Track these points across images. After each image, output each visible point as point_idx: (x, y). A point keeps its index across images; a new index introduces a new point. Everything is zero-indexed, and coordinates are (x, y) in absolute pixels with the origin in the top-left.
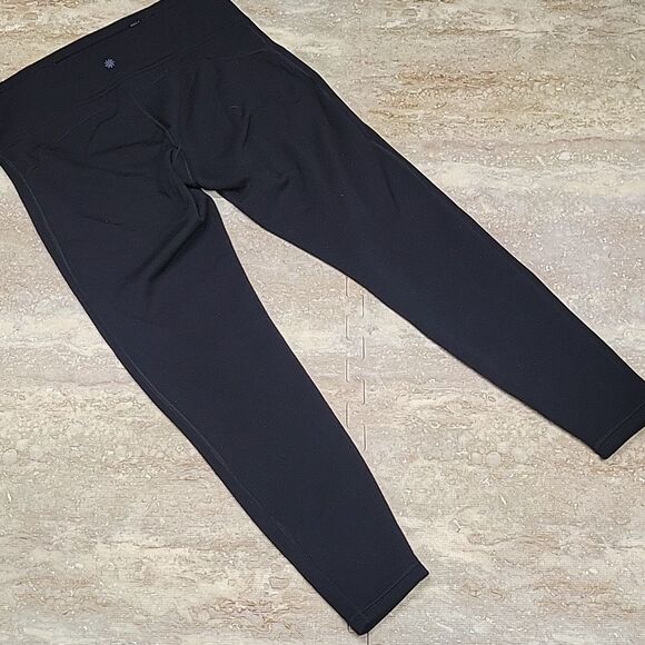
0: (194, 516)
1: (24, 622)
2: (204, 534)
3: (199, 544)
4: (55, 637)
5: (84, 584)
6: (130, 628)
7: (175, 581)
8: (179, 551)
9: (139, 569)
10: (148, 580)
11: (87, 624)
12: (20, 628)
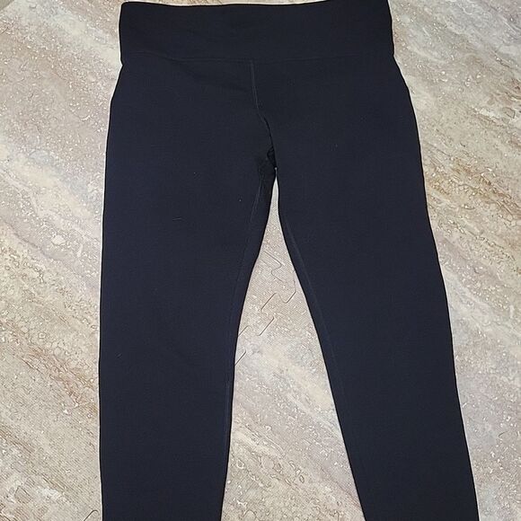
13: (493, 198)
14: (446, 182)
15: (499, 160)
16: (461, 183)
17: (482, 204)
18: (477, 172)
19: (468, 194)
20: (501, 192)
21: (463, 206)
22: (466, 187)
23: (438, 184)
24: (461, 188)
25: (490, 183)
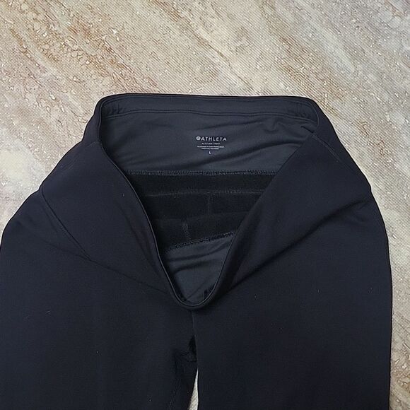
0: (172, 52)
1: (350, 77)
2: (177, 33)
3: (186, 28)
4: (336, 47)
5: (289, 69)
6: (280, 9)
7: (224, 16)
8: (204, 35)
9: (242, 47)
10: (242, 33)
11: (307, 37)
12: (356, 74)
13: (109, 69)
14: (58, 45)
15: (127, 20)
16: (76, 47)
17: (94, 77)
18: (98, 33)
19: (82, 62)
20: (120, 61)
21: (71, 77)
22: (80, 53)
23: (47, 47)
24: (74, 54)
25: (110, 50)
